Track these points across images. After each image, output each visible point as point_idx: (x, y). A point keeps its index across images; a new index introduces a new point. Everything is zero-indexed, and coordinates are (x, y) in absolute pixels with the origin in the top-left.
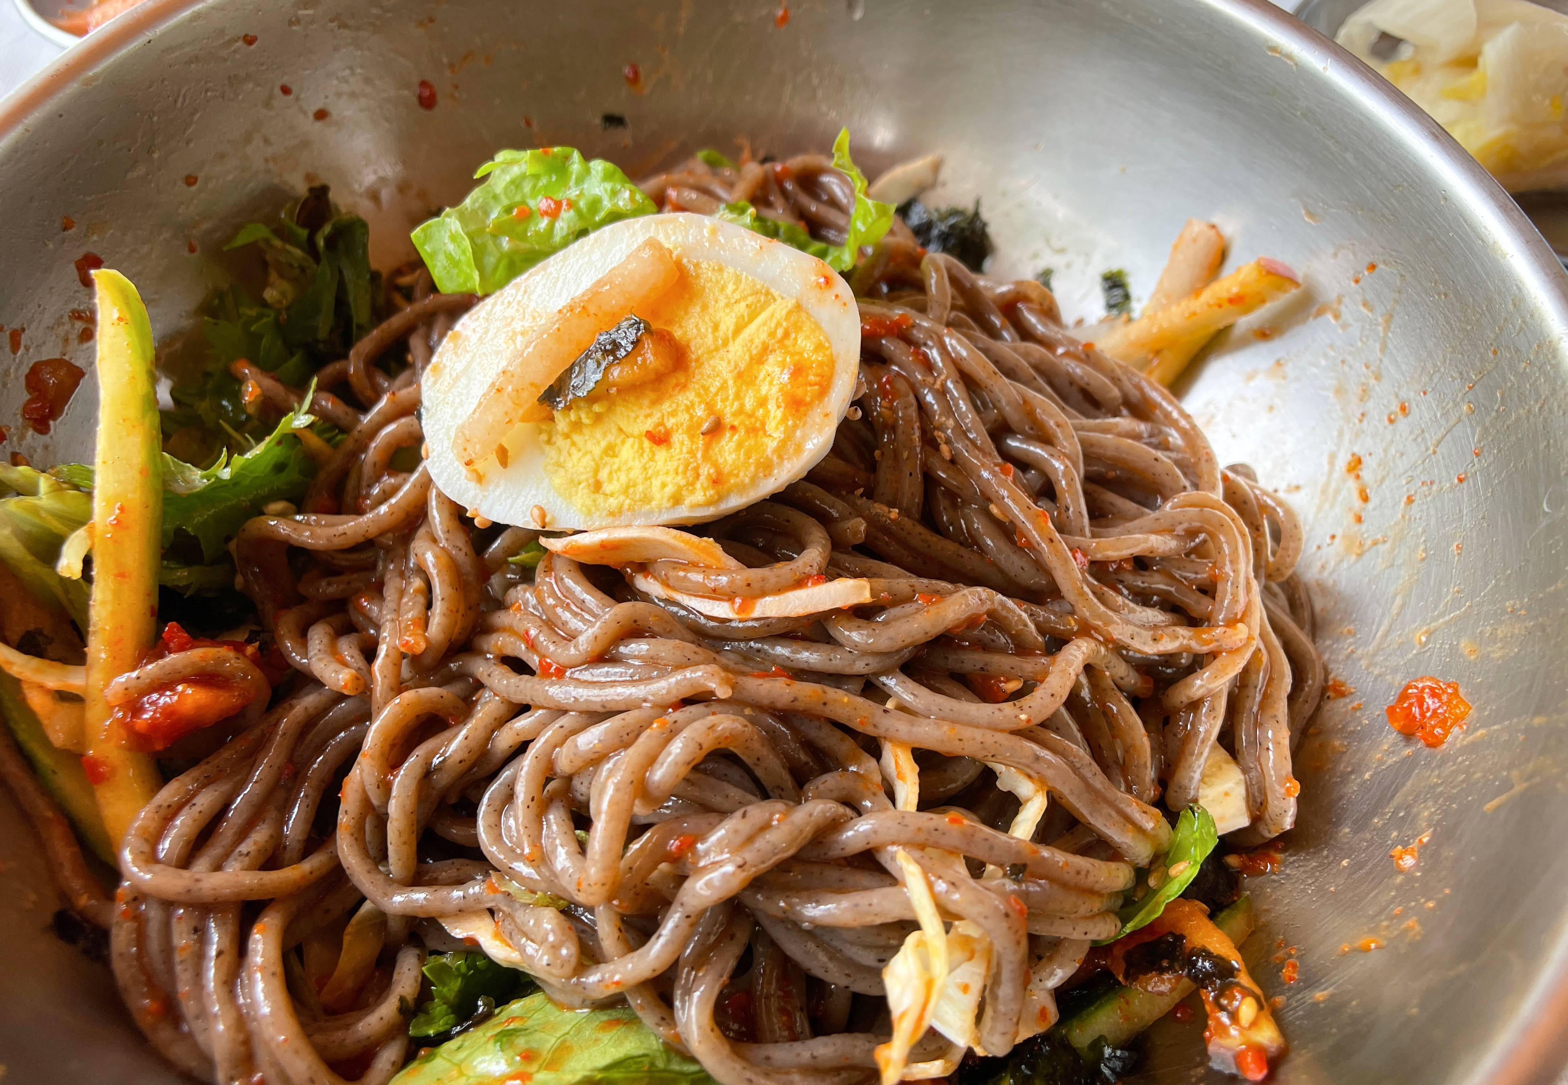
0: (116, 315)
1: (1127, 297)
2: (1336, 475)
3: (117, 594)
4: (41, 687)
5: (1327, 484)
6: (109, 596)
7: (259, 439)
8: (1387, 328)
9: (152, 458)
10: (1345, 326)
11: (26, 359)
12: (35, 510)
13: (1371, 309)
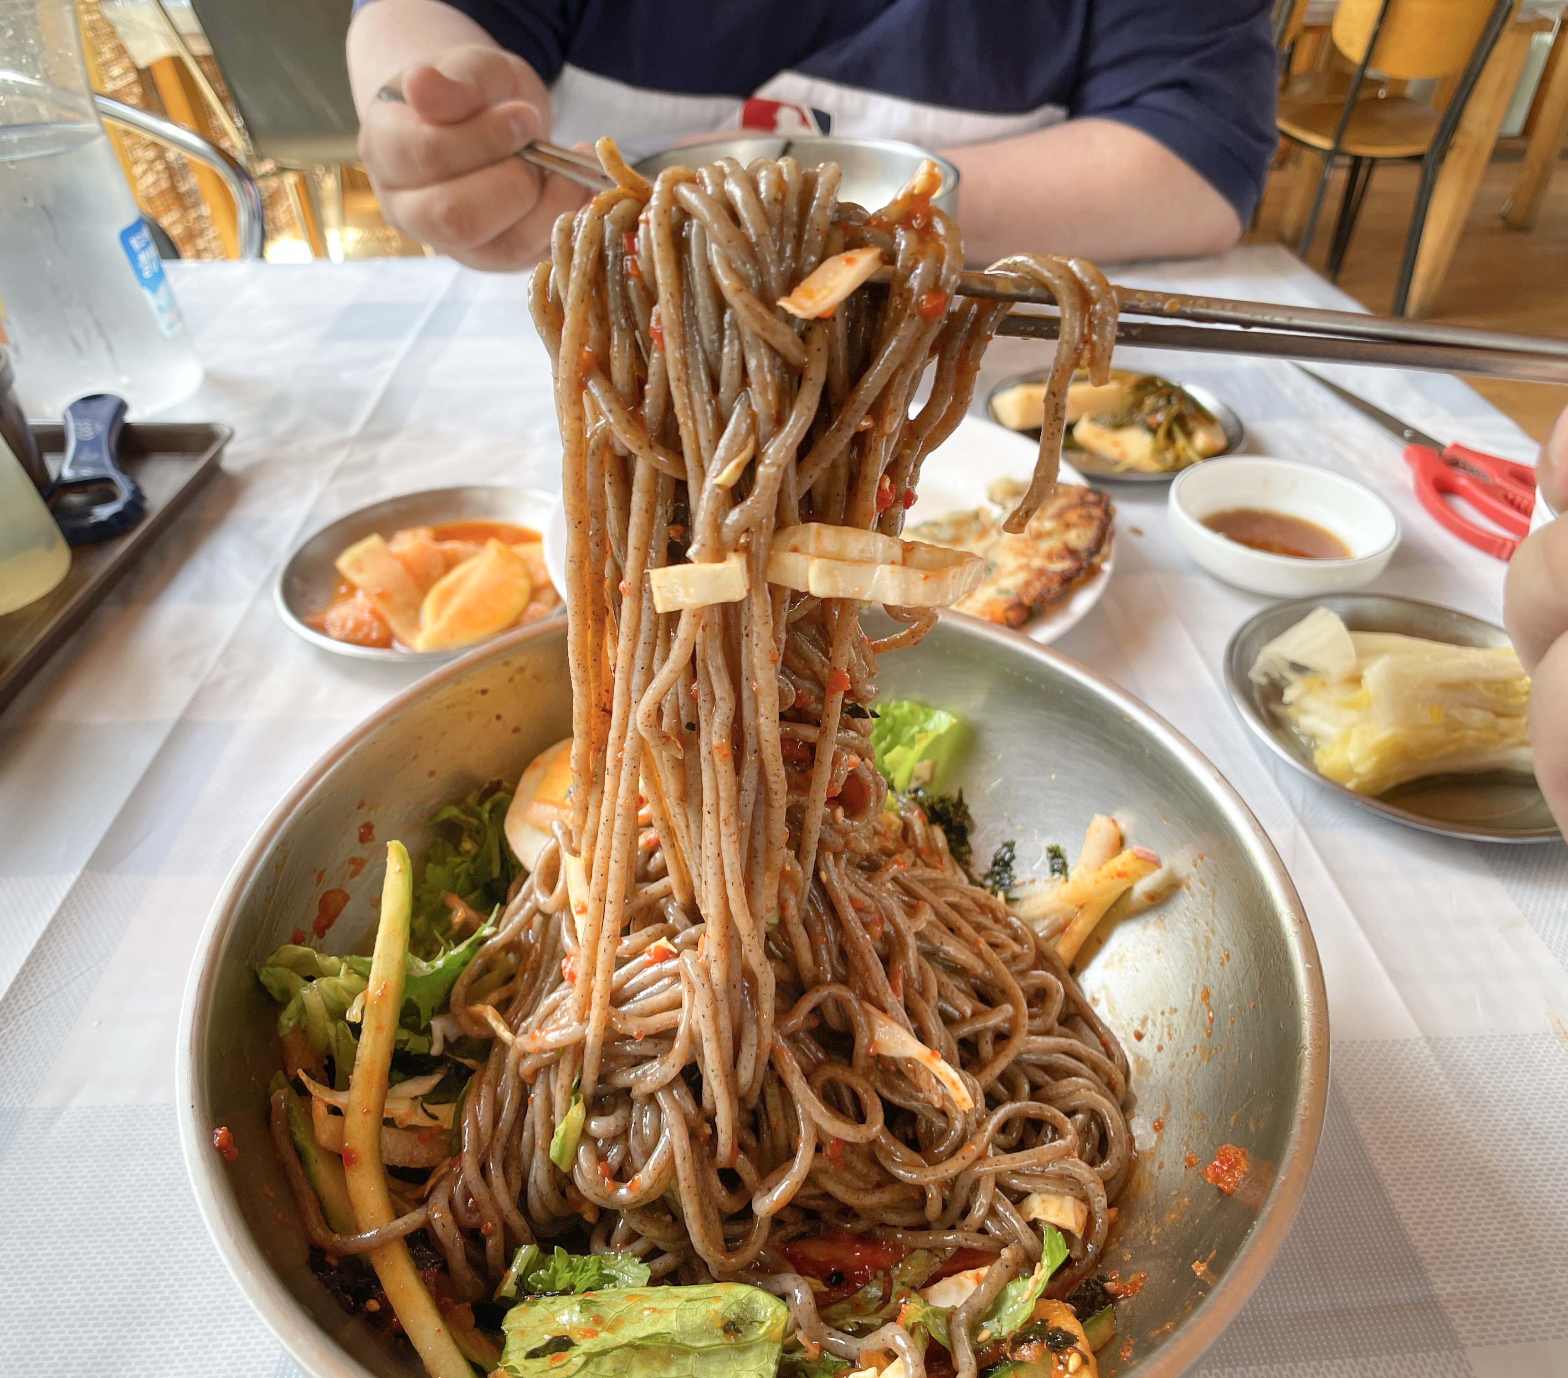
0: (398, 868)
1: (1065, 865)
2: (1196, 1002)
3: (375, 1039)
4: (322, 1100)
5: (1192, 1008)
6: (370, 1041)
7: (457, 944)
8: (1214, 899)
9: (404, 956)
10: (1193, 896)
11: (324, 888)
12: (336, 987)
13: (1204, 885)
